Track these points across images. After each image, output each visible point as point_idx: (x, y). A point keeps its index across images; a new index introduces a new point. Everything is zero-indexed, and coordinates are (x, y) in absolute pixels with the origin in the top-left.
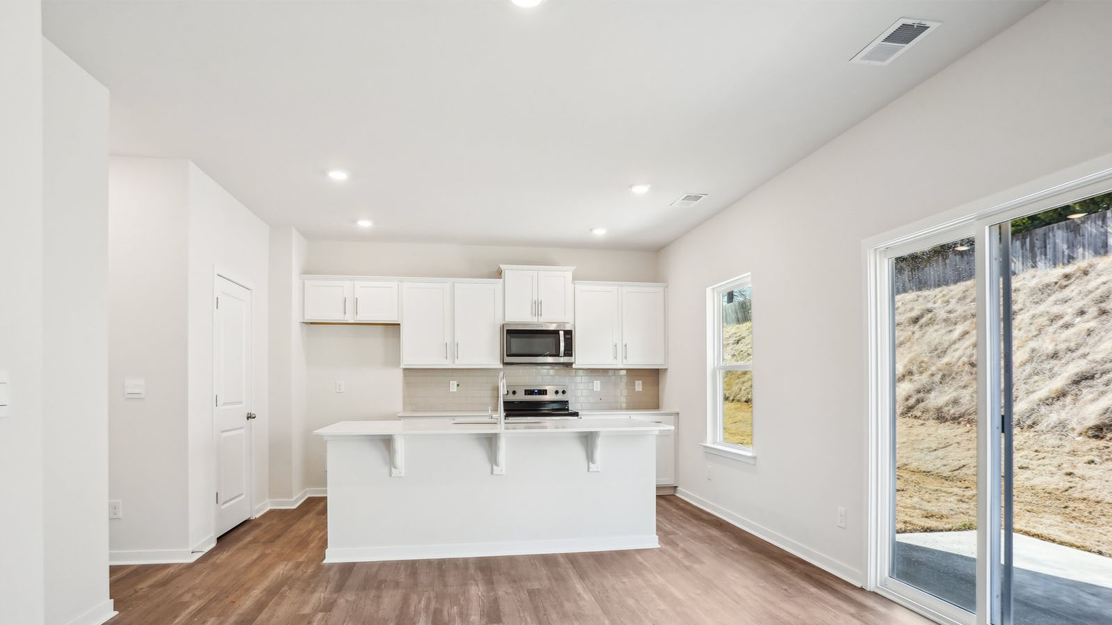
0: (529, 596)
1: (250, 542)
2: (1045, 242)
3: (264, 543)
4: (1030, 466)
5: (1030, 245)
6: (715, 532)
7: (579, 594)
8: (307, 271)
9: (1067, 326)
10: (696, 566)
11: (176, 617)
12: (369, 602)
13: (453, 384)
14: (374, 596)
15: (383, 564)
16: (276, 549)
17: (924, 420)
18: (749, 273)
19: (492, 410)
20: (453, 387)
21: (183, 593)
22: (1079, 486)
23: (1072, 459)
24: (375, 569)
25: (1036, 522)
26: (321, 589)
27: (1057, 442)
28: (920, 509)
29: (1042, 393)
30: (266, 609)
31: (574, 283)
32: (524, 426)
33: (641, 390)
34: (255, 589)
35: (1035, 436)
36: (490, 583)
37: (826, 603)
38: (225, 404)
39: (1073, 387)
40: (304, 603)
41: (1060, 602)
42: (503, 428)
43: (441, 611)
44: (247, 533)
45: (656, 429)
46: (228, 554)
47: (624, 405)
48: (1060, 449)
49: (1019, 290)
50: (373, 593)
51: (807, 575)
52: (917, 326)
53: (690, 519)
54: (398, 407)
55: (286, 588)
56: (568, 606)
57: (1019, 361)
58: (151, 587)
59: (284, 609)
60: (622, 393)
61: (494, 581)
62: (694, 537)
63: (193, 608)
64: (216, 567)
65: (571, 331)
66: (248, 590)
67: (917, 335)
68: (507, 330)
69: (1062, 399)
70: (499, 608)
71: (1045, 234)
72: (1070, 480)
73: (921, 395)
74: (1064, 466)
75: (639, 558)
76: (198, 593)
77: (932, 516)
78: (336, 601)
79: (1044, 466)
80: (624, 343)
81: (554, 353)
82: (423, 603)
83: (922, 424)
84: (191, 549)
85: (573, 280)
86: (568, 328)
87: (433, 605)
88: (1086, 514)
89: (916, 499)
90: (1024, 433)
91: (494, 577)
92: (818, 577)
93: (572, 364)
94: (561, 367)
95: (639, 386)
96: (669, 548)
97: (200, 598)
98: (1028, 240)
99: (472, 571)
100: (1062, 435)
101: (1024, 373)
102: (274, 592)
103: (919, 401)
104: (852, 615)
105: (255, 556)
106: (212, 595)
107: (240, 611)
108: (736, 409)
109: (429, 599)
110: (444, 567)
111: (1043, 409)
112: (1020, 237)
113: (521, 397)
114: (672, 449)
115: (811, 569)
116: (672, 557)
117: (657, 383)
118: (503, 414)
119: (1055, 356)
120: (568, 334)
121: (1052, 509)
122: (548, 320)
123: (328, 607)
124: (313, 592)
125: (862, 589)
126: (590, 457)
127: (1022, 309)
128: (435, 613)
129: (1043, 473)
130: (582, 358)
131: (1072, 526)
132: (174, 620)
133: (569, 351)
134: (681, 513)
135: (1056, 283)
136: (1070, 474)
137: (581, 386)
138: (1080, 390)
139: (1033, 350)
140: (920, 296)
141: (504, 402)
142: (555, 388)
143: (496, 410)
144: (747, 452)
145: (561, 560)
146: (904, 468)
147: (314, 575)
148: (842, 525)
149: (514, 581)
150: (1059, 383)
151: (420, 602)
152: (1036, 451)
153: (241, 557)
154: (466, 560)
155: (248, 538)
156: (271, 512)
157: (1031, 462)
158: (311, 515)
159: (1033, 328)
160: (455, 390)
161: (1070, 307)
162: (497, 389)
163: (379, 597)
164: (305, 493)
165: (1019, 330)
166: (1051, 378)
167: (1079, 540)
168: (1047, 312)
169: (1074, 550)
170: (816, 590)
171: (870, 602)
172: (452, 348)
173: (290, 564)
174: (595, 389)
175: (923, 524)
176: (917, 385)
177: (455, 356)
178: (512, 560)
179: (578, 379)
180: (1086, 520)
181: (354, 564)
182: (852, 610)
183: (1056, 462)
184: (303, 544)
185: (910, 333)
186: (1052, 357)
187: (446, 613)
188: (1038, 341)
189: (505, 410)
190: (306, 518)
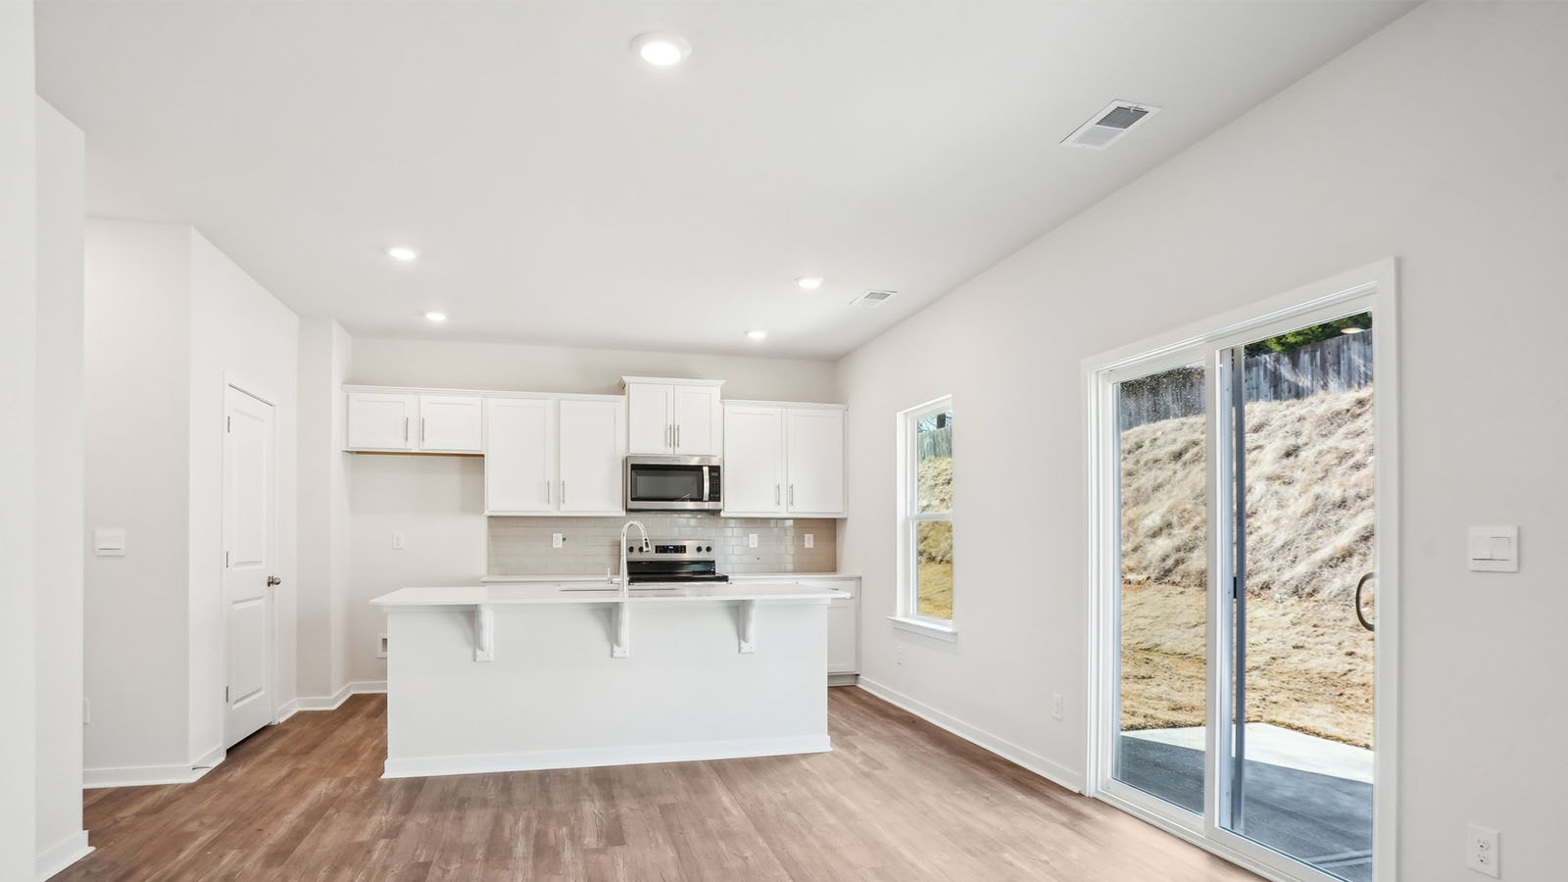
0: (661, 812)
1: (275, 755)
2: (1338, 356)
3: (295, 755)
4: (1306, 645)
5: (1321, 360)
6: (905, 732)
7: (725, 809)
8: (353, 380)
9: (1357, 467)
10: (878, 772)
11: (180, 851)
12: (448, 825)
13: (558, 538)
14: (454, 818)
15: (465, 779)
16: (312, 762)
17: (1184, 587)
18: (950, 396)
19: (611, 574)
20: (557, 541)
21: (187, 822)
22: (1360, 668)
23: (1355, 635)
24: (453, 786)
25: (1303, 713)
26: (381, 811)
27: (1339, 614)
28: (1167, 699)
29: (1325, 553)
30: (308, 837)
31: (723, 403)
32: (655, 594)
33: (812, 546)
34: (289, 813)
35: (1314, 606)
36: (609, 798)
37: (1034, 812)
38: (238, 564)
39: (1362, 545)
40: (359, 828)
41: (1310, 804)
42: (626, 596)
43: (546, 834)
44: (268, 743)
45: (828, 597)
46: (245, 770)
47: (790, 567)
48: (1342, 623)
49: (1304, 419)
50: (452, 814)
51: (1015, 780)
52: (1180, 463)
53: (874, 715)
54: (480, 568)
55: (331, 811)
56: (712, 823)
57: (1301, 511)
58: (138, 815)
59: (332, 837)
60: (787, 549)
61: (616, 796)
62: (878, 737)
63: (202, 839)
64: (228, 788)
65: (719, 467)
66: (279, 815)
67: (1179, 475)
68: (632, 465)
69: (1348, 559)
70: (621, 828)
71: (1338, 347)
72: (1352, 661)
73: (1182, 554)
74: (1346, 644)
75: (804, 763)
76: (207, 820)
77: (1181, 708)
78: (402, 825)
79: (1322, 644)
80: (790, 483)
81: (695, 496)
82: (521, 824)
83: (1181, 593)
84: (191, 764)
85: (722, 398)
86: (714, 463)
87: (534, 826)
88: (1363, 702)
89: (1164, 687)
90: (1302, 603)
91: (614, 790)
92: (1028, 782)
93: (720, 510)
94: (705, 515)
95: (809, 541)
96: (844, 752)
97: (211, 826)
98: (1318, 354)
99: (585, 783)
100: (1347, 605)
101: (1306, 527)
102: (317, 815)
103: (1177, 563)
104: (1063, 824)
105: (284, 772)
106: (228, 822)
107: (271, 841)
108: (945, 573)
109: (529, 821)
110: (547, 780)
111: (1326, 573)
112: (1309, 349)
113: (650, 555)
114: (852, 623)
115: (1022, 773)
116: (848, 762)
117: (833, 538)
118: (626, 578)
119: (1342, 504)
120: (715, 470)
121: (1325, 697)
122: (689, 451)
123: (394, 832)
124: (371, 814)
125: (1080, 795)
126: (742, 634)
127: (1307, 444)
128: (538, 835)
129: (1321, 653)
130: (733, 502)
131: (1343, 718)
132: (177, 856)
133: (715, 496)
134: (862, 708)
135: (1348, 411)
136: (1351, 654)
137: (733, 541)
138: (1369, 548)
139: (1317, 497)
140: (1185, 423)
141: (628, 562)
142: (696, 544)
143: (617, 572)
144: (947, 627)
145: (703, 768)
146: (1156, 649)
147: (370, 794)
148: (1058, 716)
149: (642, 795)
150: (1344, 540)
151: (516, 823)
152: (1315, 626)
153: (262, 774)
154: (577, 772)
155: (271, 750)
156: (300, 715)
157: (1309, 640)
158: (358, 718)
159: (1318, 468)
160: (560, 546)
161: (1362, 442)
162: (619, 544)
163: (461, 819)
164: (348, 689)
165: (1303, 470)
166: (1337, 532)
167: (1348, 733)
168: (1336, 448)
169: (1340, 744)
170: (1024, 796)
171: (1087, 809)
172: (556, 489)
173: (335, 781)
174: (751, 546)
175: (1167, 718)
176: (1177, 542)
177: (561, 500)
178: (638, 770)
179: (729, 532)
180: (1361, 709)
181: (424, 779)
182: (1065, 818)
183: (1336, 639)
184: (350, 755)
185: (1171, 473)
186: (1339, 507)
187: (551, 835)
188: (1323, 485)
189: (629, 573)
190: (352, 722)
